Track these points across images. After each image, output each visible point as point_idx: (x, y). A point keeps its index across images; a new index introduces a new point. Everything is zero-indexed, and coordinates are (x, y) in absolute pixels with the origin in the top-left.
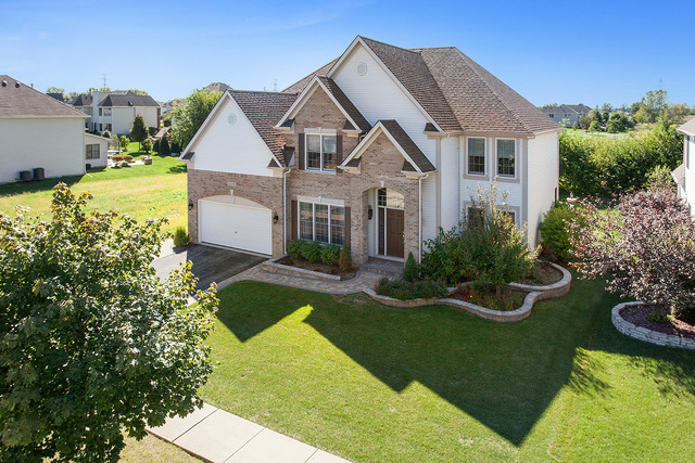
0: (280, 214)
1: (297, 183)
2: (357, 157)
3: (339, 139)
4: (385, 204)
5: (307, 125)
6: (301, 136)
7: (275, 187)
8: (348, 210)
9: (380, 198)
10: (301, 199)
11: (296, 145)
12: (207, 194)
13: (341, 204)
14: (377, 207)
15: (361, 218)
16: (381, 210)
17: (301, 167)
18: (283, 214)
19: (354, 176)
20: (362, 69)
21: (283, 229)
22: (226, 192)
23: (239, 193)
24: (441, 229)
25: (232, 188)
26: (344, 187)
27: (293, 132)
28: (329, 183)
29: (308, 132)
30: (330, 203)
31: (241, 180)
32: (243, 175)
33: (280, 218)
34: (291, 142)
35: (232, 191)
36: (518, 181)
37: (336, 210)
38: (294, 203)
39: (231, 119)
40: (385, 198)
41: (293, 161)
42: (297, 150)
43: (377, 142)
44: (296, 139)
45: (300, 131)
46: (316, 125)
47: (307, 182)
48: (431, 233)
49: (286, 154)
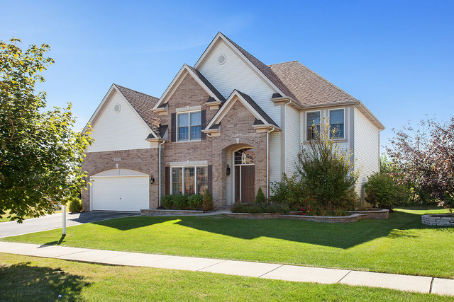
0: (156, 177)
1: (170, 153)
2: (218, 123)
3: (203, 113)
4: (240, 163)
5: (178, 106)
6: (173, 116)
7: (152, 156)
8: (210, 167)
9: (236, 159)
10: (173, 165)
11: (169, 123)
12: (98, 170)
13: (204, 164)
14: (234, 165)
15: (220, 170)
16: (237, 168)
17: (173, 139)
18: (159, 177)
19: (216, 138)
20: (222, 59)
21: (159, 188)
22: (113, 167)
23: (123, 166)
24: (285, 175)
25: (117, 162)
26: (207, 150)
27: (166, 113)
28: (195, 148)
29: (179, 111)
30: (196, 164)
31: (124, 155)
32: (126, 151)
33: (156, 180)
34: (165, 121)
35: (117, 165)
36: (346, 141)
37: (201, 170)
38: (167, 169)
39: (117, 108)
40: (240, 158)
41: (167, 135)
42: (170, 127)
43: (234, 108)
44: (169, 119)
45: (172, 112)
46: (185, 105)
47: (178, 151)
48: (277, 178)
49: (161, 130)
